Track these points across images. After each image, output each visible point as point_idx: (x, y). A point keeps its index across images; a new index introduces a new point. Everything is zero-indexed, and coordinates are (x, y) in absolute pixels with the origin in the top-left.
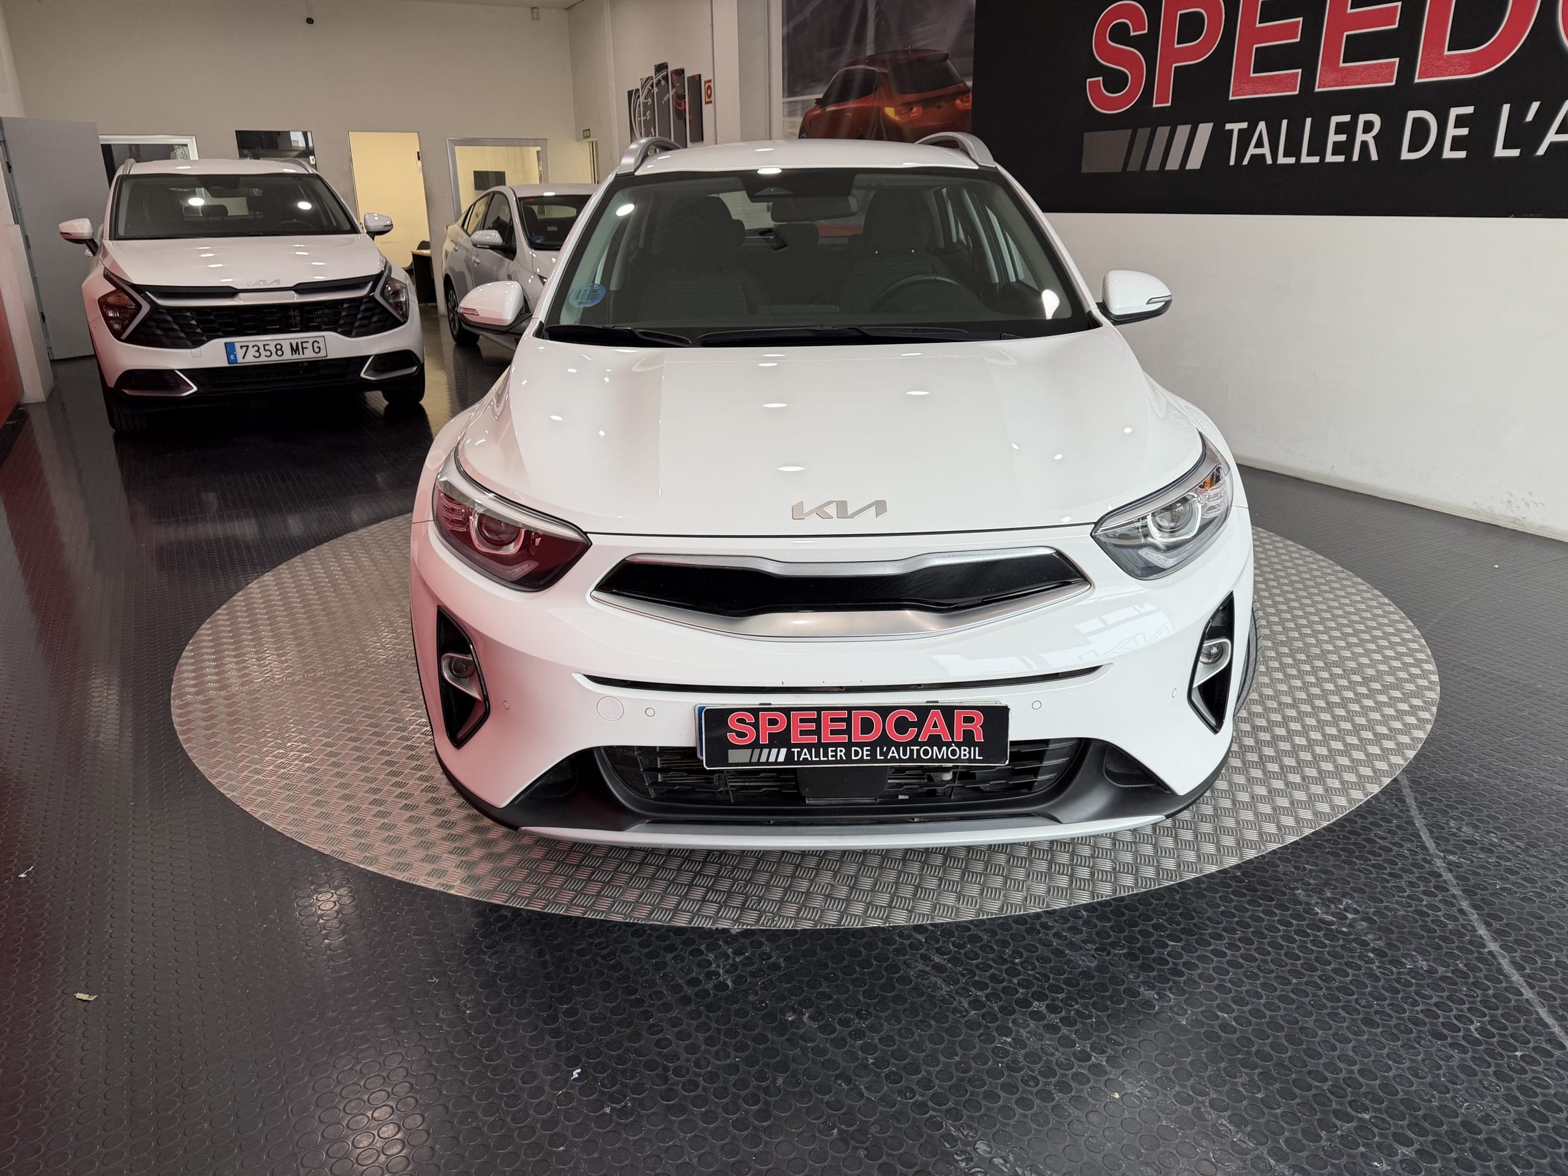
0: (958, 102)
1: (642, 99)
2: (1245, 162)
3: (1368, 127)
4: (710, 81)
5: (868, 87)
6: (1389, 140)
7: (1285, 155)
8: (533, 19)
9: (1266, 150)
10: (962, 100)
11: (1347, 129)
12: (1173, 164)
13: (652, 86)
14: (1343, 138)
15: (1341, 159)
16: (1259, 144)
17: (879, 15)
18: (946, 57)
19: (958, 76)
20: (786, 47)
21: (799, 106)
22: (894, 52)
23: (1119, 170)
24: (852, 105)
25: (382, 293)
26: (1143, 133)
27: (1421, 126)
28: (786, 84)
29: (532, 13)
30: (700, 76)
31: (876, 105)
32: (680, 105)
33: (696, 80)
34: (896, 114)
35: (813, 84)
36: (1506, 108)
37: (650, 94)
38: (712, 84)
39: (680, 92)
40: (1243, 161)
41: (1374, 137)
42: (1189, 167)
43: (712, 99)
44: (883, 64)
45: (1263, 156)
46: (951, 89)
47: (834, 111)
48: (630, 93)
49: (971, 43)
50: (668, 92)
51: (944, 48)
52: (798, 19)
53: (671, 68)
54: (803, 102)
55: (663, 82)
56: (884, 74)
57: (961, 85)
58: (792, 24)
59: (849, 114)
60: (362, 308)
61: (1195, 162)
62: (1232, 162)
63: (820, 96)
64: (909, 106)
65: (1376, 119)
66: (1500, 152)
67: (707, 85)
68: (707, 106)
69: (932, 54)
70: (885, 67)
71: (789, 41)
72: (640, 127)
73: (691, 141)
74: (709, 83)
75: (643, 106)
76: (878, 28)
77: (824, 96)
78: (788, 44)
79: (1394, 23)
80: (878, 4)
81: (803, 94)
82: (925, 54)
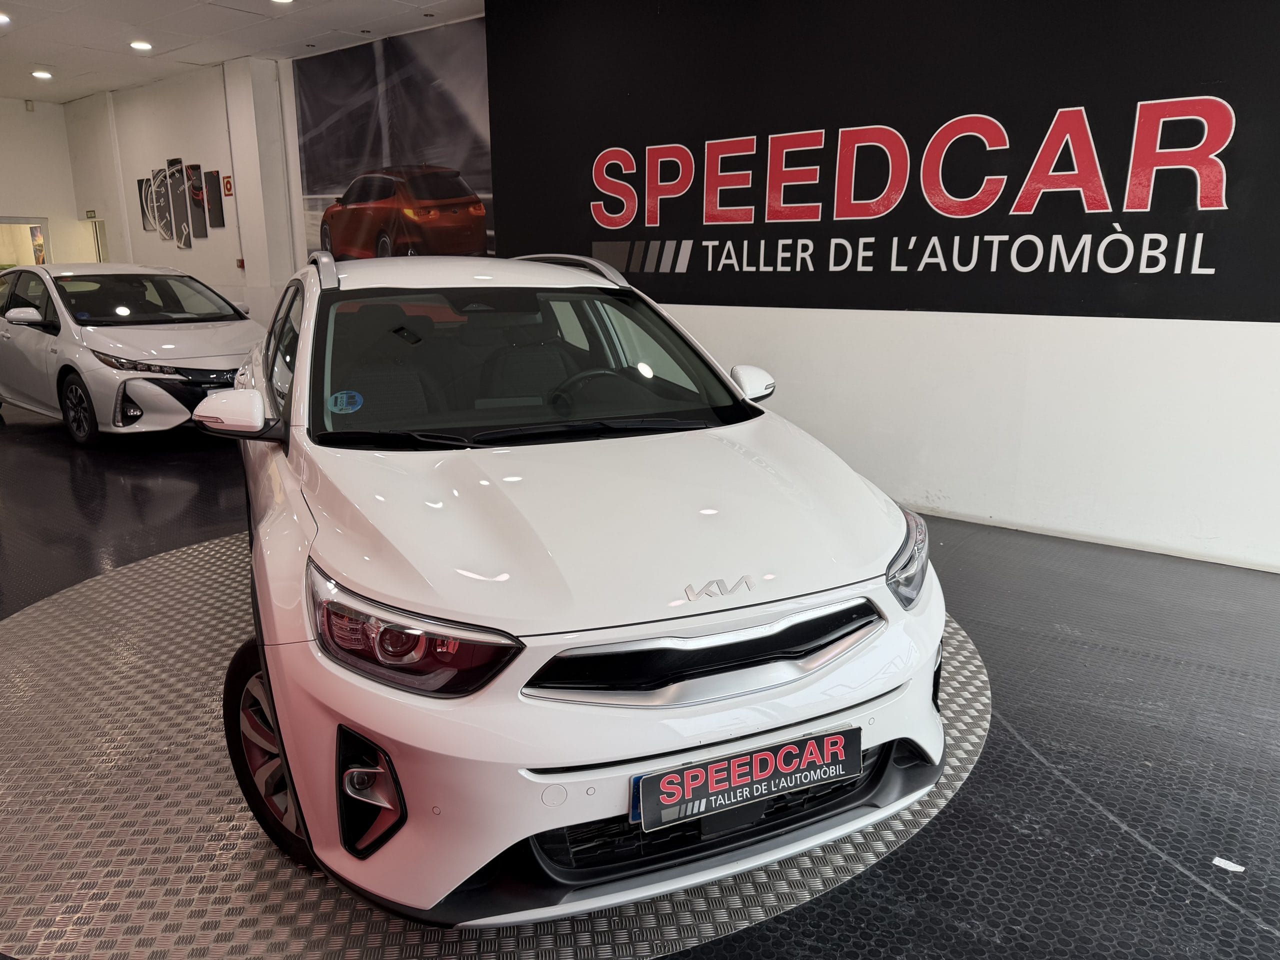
0: (471, 209)
1: (154, 188)
2: (720, 269)
3: (805, 248)
4: (230, 177)
5: (387, 191)
6: (820, 257)
7: (748, 265)
8: (27, 110)
9: (734, 261)
10: (475, 208)
11: (792, 249)
12: (665, 268)
13: (165, 177)
14: (788, 255)
15: (788, 269)
16: (729, 257)
17: (392, 136)
18: (458, 174)
19: (473, 189)
20: (303, 155)
21: (320, 203)
22: (410, 166)
24: (371, 205)
26: (640, 245)
27: (840, 249)
28: (305, 183)
29: (27, 104)
30: (218, 172)
31: (396, 206)
32: (197, 195)
33: (213, 177)
34: (415, 214)
35: (332, 186)
36: (895, 240)
37: (163, 183)
38: (231, 180)
39: (197, 185)
40: (717, 268)
41: (810, 255)
42: (677, 271)
43: (233, 191)
44: (399, 174)
45: (732, 265)
46: (464, 200)
47: (356, 209)
48: (140, 182)
49: (487, 164)
50: (184, 184)
51: (455, 166)
52: (313, 133)
53: (185, 163)
54: (323, 199)
55: (177, 175)
56: (402, 183)
57: (473, 196)
58: (309, 135)
59: (370, 212)
61: (682, 267)
62: (710, 269)
63: (341, 196)
64: (427, 209)
65: (810, 243)
66: (894, 268)
67: (226, 180)
68: (228, 197)
69: (444, 170)
70: (402, 177)
71: (305, 149)
72: (153, 211)
73: (211, 226)
74: (229, 179)
75: (156, 195)
76: (392, 146)
77: (344, 197)
78: (305, 152)
79: (816, 180)
80: (391, 127)
81: (323, 194)
82: (438, 170)
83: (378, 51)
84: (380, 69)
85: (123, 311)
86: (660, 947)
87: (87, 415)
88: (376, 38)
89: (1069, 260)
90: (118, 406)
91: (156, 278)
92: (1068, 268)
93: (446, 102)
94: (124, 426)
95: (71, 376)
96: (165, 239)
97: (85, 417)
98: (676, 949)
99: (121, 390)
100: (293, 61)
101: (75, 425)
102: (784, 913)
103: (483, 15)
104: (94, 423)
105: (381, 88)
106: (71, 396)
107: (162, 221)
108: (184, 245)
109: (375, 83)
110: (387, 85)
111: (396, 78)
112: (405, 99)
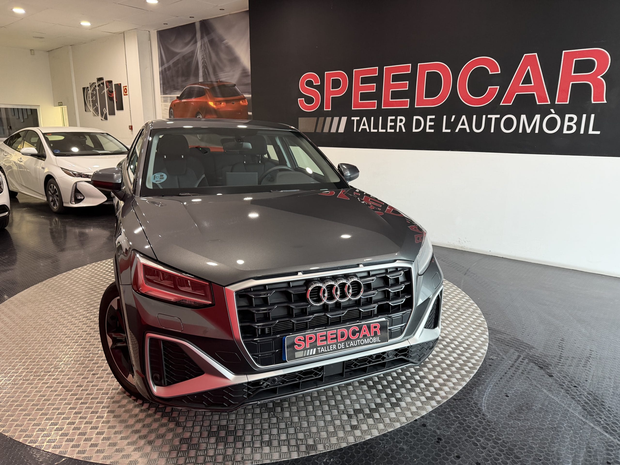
0: (241, 102)
1: (90, 92)
3: (401, 121)
5: (201, 93)
6: (408, 125)
7: (374, 129)
8: (31, 54)
9: (367, 127)
11: (395, 121)
12: (333, 130)
13: (96, 86)
14: (393, 124)
15: (393, 131)
16: (364, 125)
17: (204, 67)
18: (235, 85)
19: (242, 93)
20: (161, 76)
21: (169, 99)
22: (212, 82)
23: (313, 132)
24: (193, 100)
26: (321, 119)
27: (418, 121)
28: (162, 90)
29: (31, 52)
30: (121, 84)
31: (205, 100)
32: (111, 95)
33: (118, 86)
34: (214, 104)
35: (175, 91)
36: (445, 117)
37: (94, 89)
39: (110, 90)
40: (359, 130)
41: (404, 124)
42: (339, 132)
43: (127, 93)
44: (208, 85)
45: (366, 129)
46: (238, 98)
47: (186, 102)
48: (84, 89)
49: (249, 81)
50: (104, 90)
51: (233, 82)
52: (166, 66)
53: (105, 80)
54: (170, 97)
55: (101, 85)
56: (208, 90)
57: (242, 96)
58: (163, 67)
59: (193, 103)
61: (341, 130)
62: (355, 131)
64: (220, 102)
65: (403, 118)
66: (444, 130)
67: (124, 88)
68: (126, 96)
69: (228, 83)
70: (208, 87)
71: (163, 74)
72: (90, 102)
73: (117, 110)
74: (126, 87)
75: (91, 95)
76: (204, 72)
77: (180, 96)
78: (162, 75)
79: (407, 88)
80: (203, 63)
81: (170, 94)
82: (225, 84)
83: (198, 26)
84: (198, 35)
85: (75, 150)
86: (329, 446)
87: (58, 198)
88: (197, 20)
89: (529, 127)
90: (73, 194)
91: (91, 134)
92: (529, 131)
93: (229, 50)
94: (75, 204)
95: (51, 180)
96: (95, 116)
97: (57, 199)
98: (336, 448)
99: (74, 187)
100: (157, 31)
101: (52, 203)
102: (387, 432)
103: (248, 9)
104: (61, 202)
105: (199, 44)
106: (50, 189)
107: (94, 107)
108: (104, 118)
109: (196, 42)
110: (201, 43)
111: (206, 39)
112: (210, 49)
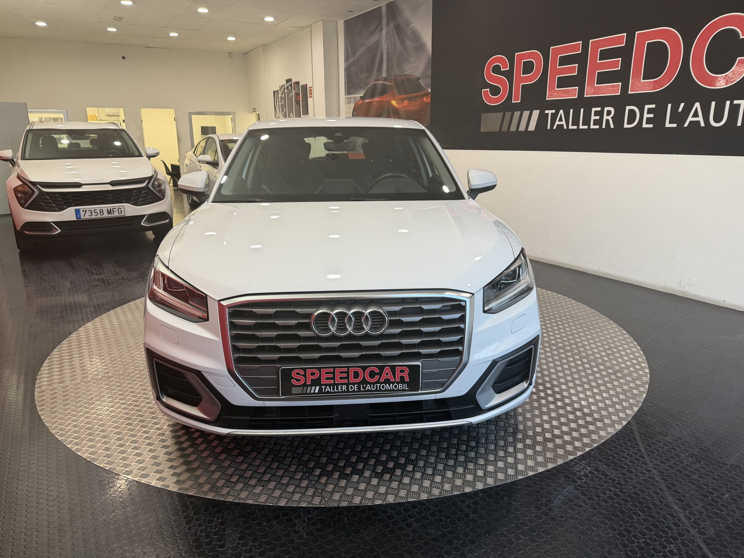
1: (280, 95)
2: (555, 128)
3: (609, 113)
4: (311, 87)
5: (384, 91)
6: (618, 118)
7: (572, 125)
8: (229, 58)
9: (564, 123)
10: (426, 98)
11: (600, 114)
12: (522, 128)
13: (285, 89)
14: (598, 118)
15: (597, 127)
16: (561, 120)
17: (388, 59)
18: (419, 78)
19: (424, 87)
20: (346, 73)
21: (353, 99)
22: (395, 76)
23: (498, 131)
24: (376, 99)
25: (153, 185)
26: (508, 114)
27: (632, 113)
28: (346, 89)
29: (229, 55)
30: (307, 85)
31: (388, 99)
32: (297, 98)
33: (305, 87)
34: (397, 104)
35: (358, 89)
36: (670, 106)
37: (284, 92)
38: (312, 89)
39: (297, 92)
40: (553, 127)
41: (612, 118)
42: (529, 129)
43: (312, 95)
44: (390, 81)
45: (563, 125)
46: (421, 93)
47: (368, 102)
48: (274, 92)
49: (430, 72)
50: (292, 92)
51: (418, 74)
52: (351, 60)
53: (293, 81)
54: (354, 97)
55: (290, 87)
56: (391, 86)
57: (426, 91)
58: (349, 62)
59: (375, 103)
60: (143, 192)
61: (532, 127)
62: (549, 128)
63: (362, 95)
64: (403, 100)
65: (612, 109)
66: (668, 125)
67: (310, 89)
68: (311, 98)
69: (412, 77)
70: (392, 83)
71: (348, 70)
72: (279, 107)
75: (281, 98)
76: (388, 65)
77: (364, 95)
79: (618, 67)
80: (388, 54)
81: (354, 94)
82: (409, 77)
84: (384, 21)
88: (384, 3)
93: (416, 37)
100: (344, 21)
105: (384, 32)
107: (282, 112)
109: (381, 30)
110: (387, 30)
111: (392, 25)
112: (396, 36)
